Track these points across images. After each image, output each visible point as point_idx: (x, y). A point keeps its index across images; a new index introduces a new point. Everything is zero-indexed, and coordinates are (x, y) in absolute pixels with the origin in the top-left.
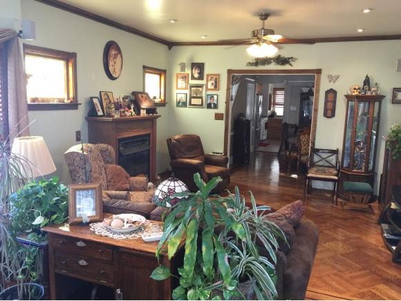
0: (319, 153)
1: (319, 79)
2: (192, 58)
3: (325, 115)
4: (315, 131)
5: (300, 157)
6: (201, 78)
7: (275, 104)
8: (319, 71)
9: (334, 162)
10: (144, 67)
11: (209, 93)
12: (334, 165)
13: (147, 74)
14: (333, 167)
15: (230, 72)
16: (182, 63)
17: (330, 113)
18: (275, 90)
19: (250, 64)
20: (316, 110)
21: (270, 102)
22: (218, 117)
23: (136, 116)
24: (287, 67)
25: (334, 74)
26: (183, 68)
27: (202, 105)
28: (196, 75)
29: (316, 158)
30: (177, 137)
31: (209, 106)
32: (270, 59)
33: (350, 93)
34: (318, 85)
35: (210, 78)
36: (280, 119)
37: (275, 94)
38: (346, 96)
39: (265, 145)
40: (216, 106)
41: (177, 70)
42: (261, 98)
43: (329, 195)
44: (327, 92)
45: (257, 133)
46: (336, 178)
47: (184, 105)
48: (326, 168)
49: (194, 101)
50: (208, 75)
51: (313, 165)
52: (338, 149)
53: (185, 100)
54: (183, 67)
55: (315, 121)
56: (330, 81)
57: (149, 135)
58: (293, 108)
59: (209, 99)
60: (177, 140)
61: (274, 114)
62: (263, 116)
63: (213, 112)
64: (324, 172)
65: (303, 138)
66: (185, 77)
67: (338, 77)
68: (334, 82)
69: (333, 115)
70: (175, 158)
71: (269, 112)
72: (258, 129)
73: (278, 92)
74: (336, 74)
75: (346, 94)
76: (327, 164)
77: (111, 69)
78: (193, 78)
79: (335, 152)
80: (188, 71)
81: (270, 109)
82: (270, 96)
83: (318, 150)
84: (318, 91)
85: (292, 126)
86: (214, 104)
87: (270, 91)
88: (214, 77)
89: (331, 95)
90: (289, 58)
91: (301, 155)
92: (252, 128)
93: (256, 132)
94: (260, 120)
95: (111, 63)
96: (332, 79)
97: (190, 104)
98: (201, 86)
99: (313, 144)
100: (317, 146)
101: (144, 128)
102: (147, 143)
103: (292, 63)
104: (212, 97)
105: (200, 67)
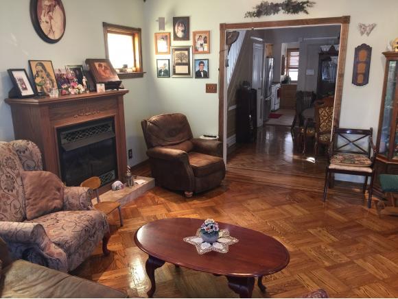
0: (345, 135)
1: (346, 31)
2: (173, 11)
3: (355, 82)
4: (339, 104)
5: (319, 136)
6: (186, 37)
7: (289, 67)
8: (346, 20)
9: (365, 146)
10: (105, 25)
11: (198, 57)
12: (366, 150)
13: (110, 36)
14: (364, 153)
15: (223, 27)
16: (160, 18)
17: (361, 78)
18: (289, 50)
19: (250, 14)
20: (342, 76)
21: (282, 66)
22: (210, 89)
23: (88, 94)
24: (301, 16)
25: (368, 22)
26: (162, 26)
27: (189, 74)
28: (180, 34)
29: (341, 141)
30: (154, 119)
31: (198, 75)
32: (277, 5)
33: (390, 49)
34: (345, 39)
35: (197, 37)
36: (294, 86)
37: (288, 56)
38: (384, 53)
39: (277, 116)
40: (206, 75)
41: (155, 29)
42: (271, 61)
43: (358, 190)
44: (358, 50)
45: (267, 104)
46: (370, 170)
47: (167, 74)
48: (355, 155)
49: (179, 69)
50: (195, 34)
51: (337, 151)
52: (372, 129)
53: (167, 68)
54: (162, 24)
55: (341, 90)
56: (362, 33)
57: (112, 118)
58: (310, 72)
59: (197, 65)
60: (154, 123)
61: (287, 79)
62: (274, 83)
63: (203, 82)
64: (353, 163)
65: (323, 112)
66: (166, 36)
67: (373, 27)
68: (368, 34)
69: (365, 81)
70: (153, 147)
71: (282, 77)
72: (268, 99)
73: (293, 53)
74: (371, 23)
75: (385, 51)
76: (356, 149)
77: (44, 26)
78: (176, 38)
79: (367, 133)
80: (169, 29)
81: (283, 74)
82: (284, 59)
83: (344, 131)
84: (344, 49)
85: (308, 94)
86: (204, 71)
87: (283, 53)
88: (203, 36)
89: (363, 53)
90: (304, 3)
91: (320, 134)
92: (260, 97)
93: (266, 102)
94: (270, 88)
95: (44, 19)
96: (365, 30)
97: (174, 73)
98: (187, 49)
99: (337, 121)
100: (342, 125)
101: (105, 109)
102: (111, 129)
103: (308, 9)
104: (201, 62)
105: (184, 22)
